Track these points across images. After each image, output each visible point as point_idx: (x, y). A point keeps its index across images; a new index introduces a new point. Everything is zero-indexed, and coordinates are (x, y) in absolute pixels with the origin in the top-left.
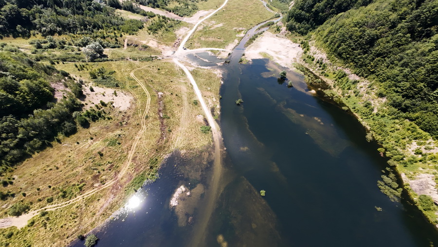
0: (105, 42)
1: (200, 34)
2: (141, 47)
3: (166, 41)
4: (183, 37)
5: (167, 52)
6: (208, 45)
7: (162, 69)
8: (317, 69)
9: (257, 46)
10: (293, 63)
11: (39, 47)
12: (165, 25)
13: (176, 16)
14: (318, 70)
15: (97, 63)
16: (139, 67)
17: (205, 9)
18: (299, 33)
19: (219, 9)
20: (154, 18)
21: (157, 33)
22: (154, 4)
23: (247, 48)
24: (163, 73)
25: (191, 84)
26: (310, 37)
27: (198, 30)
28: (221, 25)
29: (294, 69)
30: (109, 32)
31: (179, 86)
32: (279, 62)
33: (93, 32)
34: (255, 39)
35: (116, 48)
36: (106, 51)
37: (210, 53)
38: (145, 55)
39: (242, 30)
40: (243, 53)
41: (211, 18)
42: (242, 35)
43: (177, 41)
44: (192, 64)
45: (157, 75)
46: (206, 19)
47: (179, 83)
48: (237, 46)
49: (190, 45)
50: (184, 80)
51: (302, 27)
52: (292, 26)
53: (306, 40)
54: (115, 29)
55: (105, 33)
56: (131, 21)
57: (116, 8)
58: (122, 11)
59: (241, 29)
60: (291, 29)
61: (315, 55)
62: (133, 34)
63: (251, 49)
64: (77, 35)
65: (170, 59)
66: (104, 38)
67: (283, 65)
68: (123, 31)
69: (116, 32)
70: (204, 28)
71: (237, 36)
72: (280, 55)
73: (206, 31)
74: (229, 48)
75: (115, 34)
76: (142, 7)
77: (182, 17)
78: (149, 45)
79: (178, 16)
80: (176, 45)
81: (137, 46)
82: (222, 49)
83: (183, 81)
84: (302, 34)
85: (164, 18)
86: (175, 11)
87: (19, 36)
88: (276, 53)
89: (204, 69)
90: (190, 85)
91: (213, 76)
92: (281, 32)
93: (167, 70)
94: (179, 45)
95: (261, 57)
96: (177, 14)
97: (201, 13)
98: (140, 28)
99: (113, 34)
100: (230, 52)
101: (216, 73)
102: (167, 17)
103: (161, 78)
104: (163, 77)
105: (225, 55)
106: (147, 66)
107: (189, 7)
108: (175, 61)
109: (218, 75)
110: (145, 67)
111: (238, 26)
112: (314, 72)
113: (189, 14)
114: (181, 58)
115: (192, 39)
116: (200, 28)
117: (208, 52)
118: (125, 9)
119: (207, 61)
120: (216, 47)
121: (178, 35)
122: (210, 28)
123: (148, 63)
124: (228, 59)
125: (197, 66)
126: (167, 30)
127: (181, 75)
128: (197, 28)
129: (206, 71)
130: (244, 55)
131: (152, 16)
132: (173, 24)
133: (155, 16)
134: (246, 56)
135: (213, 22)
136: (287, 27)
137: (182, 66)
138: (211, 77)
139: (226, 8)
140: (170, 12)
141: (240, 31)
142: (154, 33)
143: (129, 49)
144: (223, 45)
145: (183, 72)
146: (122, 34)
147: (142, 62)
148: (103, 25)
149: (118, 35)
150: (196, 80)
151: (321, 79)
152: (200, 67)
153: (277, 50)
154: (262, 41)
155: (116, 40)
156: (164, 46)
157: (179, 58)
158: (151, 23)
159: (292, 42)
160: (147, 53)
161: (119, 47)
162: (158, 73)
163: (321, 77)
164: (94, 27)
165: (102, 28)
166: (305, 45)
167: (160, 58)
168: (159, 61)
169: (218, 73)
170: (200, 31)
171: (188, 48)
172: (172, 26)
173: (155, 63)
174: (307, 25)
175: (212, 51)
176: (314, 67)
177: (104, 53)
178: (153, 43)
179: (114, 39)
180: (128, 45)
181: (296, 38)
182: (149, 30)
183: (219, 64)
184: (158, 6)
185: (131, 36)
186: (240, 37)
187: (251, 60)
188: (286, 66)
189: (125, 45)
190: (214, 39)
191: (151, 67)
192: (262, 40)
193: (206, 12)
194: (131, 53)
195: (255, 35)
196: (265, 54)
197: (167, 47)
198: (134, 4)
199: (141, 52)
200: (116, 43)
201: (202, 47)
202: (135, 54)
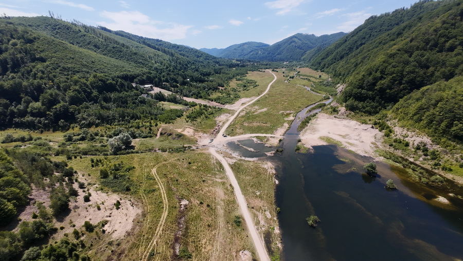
0: (137, 132)
1: (243, 119)
2: (174, 136)
3: (204, 128)
4: (224, 123)
5: (204, 140)
6: (252, 130)
7: (194, 163)
8: (421, 159)
9: (314, 130)
10: (375, 149)
11: (70, 139)
12: (206, 113)
13: (218, 104)
14: (425, 159)
15: (118, 156)
16: (165, 161)
17: (247, 97)
18: (365, 112)
19: (261, 96)
20: (196, 107)
21: (196, 121)
22: (197, 96)
23: (301, 133)
24: (194, 167)
25: (231, 185)
26: (385, 116)
27: (240, 115)
28: (265, 109)
29: (382, 159)
30: (145, 122)
31: (213, 189)
32: (352, 149)
33: (129, 122)
34: (308, 122)
35: (148, 138)
36: (135, 142)
37: (255, 139)
38: (177, 144)
39: (291, 114)
40: (298, 139)
41: (254, 104)
42: (291, 118)
43: (216, 128)
44: (234, 155)
45: (186, 171)
46: (249, 105)
47: (214, 184)
48: (287, 130)
49: (231, 132)
50: (221, 178)
51: (367, 106)
52: (353, 105)
53: (380, 119)
54: (152, 119)
55: (141, 123)
56: (171, 111)
57: (160, 101)
58: (166, 103)
59: (288, 112)
60: (352, 108)
61: (406, 139)
62: (170, 123)
63: (307, 133)
64: (113, 126)
65: (205, 149)
66: (138, 128)
67: (363, 154)
68: (160, 121)
69: (152, 121)
70: (247, 113)
71: (286, 119)
72: (350, 139)
73: (249, 116)
74: (279, 134)
75: (150, 123)
76: (185, 98)
77: (224, 104)
78: (185, 133)
79: (219, 104)
80: (215, 132)
81: (170, 135)
82: (269, 135)
83: (220, 180)
84: (370, 113)
85: (205, 106)
86: (217, 100)
87: (58, 130)
88: (344, 137)
89: (248, 161)
90: (229, 187)
91: (261, 171)
92: (340, 113)
93: (200, 164)
94: (218, 132)
95: (325, 144)
96: (219, 103)
97: (243, 100)
98: (179, 117)
99: (148, 124)
100: (281, 137)
101: (266, 166)
102: (208, 105)
103: (191, 176)
104: (193, 174)
105: (274, 142)
106: (176, 158)
107: (231, 96)
108: (212, 151)
109: (269, 170)
110: (173, 159)
111: (285, 109)
112: (418, 163)
113: (231, 102)
114: (220, 147)
115: (233, 125)
116: (242, 114)
117: (253, 138)
118: (169, 101)
119: (252, 150)
120: (262, 133)
121: (218, 122)
122: (253, 113)
123: (178, 155)
124: (280, 147)
125: (239, 157)
126: (206, 117)
127: (218, 171)
128: (239, 113)
129: (251, 164)
130: (300, 141)
131: (194, 105)
132: (214, 111)
133: (196, 105)
134: (303, 142)
135: (257, 107)
136: (346, 107)
137: (220, 158)
138: (259, 174)
139: (268, 94)
140: (212, 101)
141: (288, 115)
142: (193, 120)
143: (162, 139)
144: (271, 130)
145: (221, 166)
146: (158, 123)
147: (172, 153)
148: (142, 115)
149: (154, 124)
150: (238, 178)
151: (440, 175)
152: (243, 158)
153: (343, 134)
154: (319, 124)
155: (150, 129)
156: (201, 134)
157: (217, 147)
158: (191, 112)
159: (359, 123)
160: (181, 142)
161: (151, 137)
162: (188, 168)
163: (436, 171)
164: (132, 118)
165: (139, 118)
166: (382, 127)
167: (194, 148)
168: (192, 151)
169: (269, 167)
170: (243, 117)
171: (229, 135)
172: (212, 113)
173: (187, 154)
174: (372, 104)
175: (257, 137)
176: (415, 156)
177: (132, 144)
178: (188, 132)
179: (148, 129)
180: (161, 134)
181: (363, 118)
182: (188, 118)
183: (269, 154)
184: (201, 97)
185: (167, 125)
186: (290, 121)
187: (311, 148)
188: (366, 155)
189: (159, 134)
190: (258, 124)
191: (181, 160)
192: (318, 122)
193: (248, 99)
194: (161, 143)
195: (307, 117)
196: (328, 139)
197: (205, 135)
198: (178, 96)
199: (173, 142)
200: (150, 133)
201: (245, 133)
202: (166, 144)
